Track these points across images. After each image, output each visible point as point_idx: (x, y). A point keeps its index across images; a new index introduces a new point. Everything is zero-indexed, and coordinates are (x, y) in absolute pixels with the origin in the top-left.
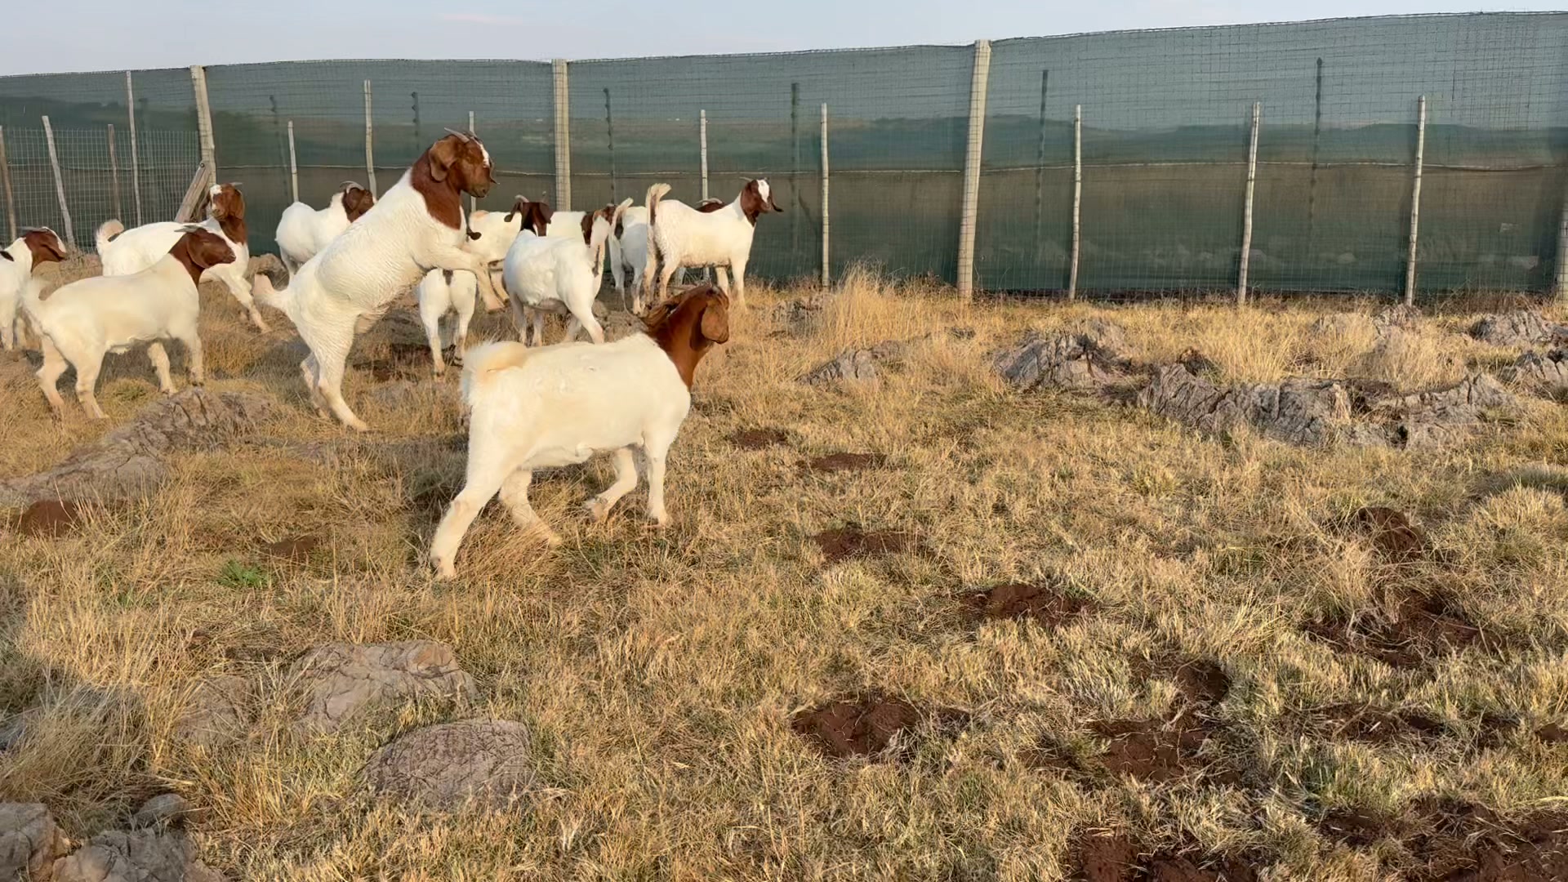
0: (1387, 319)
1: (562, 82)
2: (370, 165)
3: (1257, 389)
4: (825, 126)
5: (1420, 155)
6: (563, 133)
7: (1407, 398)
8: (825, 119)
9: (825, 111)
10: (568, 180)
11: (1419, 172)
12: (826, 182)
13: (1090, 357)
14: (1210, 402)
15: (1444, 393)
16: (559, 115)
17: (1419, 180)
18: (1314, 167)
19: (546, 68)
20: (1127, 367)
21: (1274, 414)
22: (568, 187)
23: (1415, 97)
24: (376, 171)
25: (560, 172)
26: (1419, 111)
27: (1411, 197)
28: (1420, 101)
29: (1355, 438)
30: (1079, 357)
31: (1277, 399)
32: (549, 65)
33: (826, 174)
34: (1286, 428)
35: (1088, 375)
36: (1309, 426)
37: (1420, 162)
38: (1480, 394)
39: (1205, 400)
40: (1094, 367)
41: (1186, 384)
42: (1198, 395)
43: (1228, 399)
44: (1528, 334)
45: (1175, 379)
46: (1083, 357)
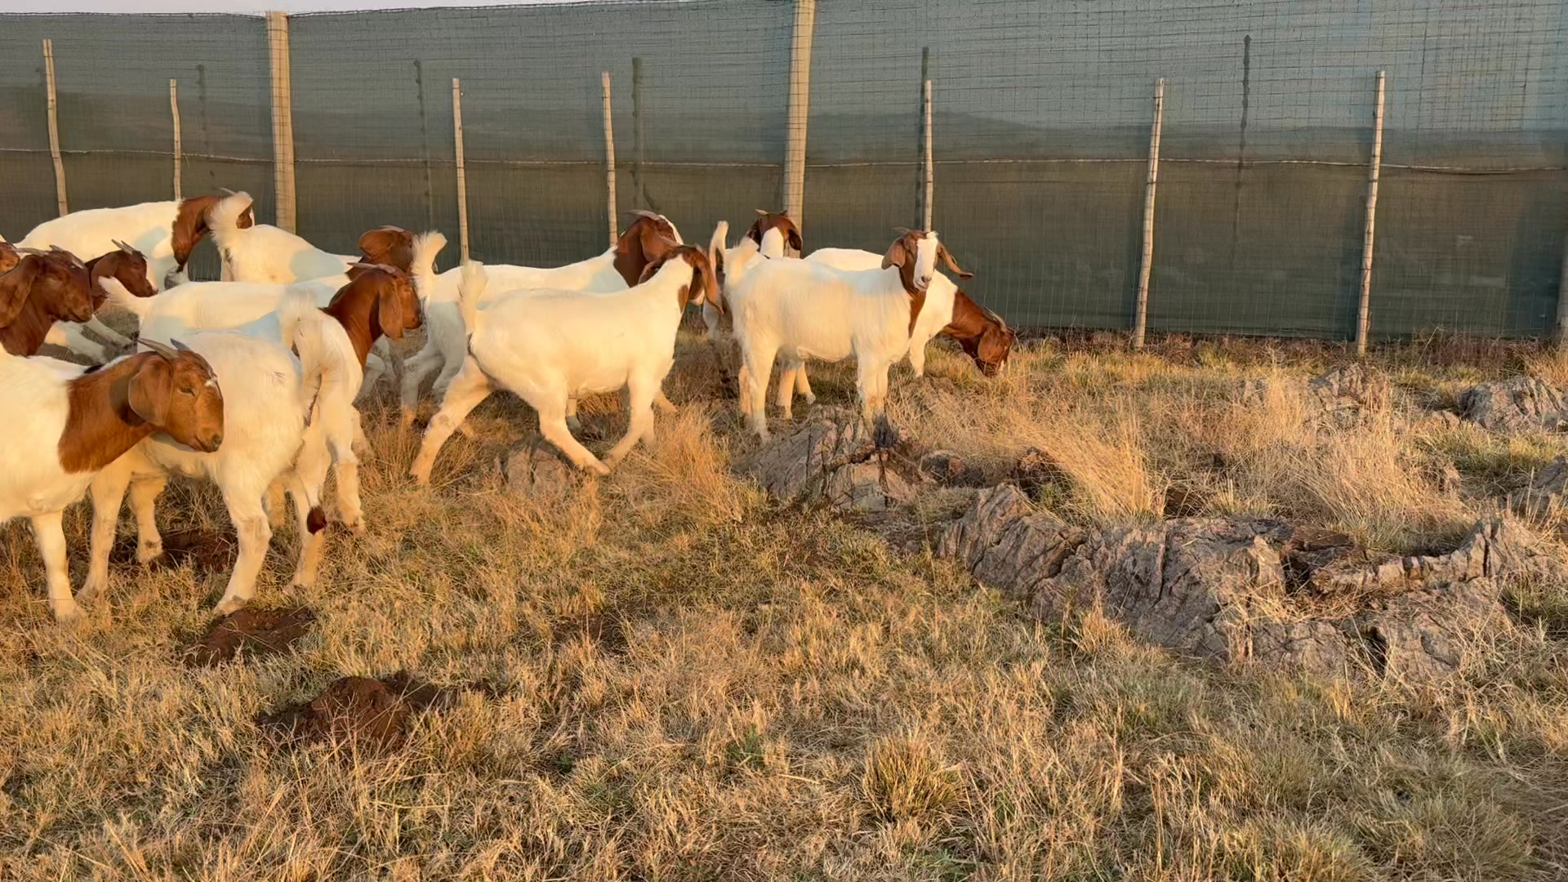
0: (1336, 386)
1: (279, 44)
2: (55, 149)
3: (1128, 540)
4: (608, 102)
5: (1378, 150)
6: (281, 107)
7: (1381, 568)
8: (608, 93)
9: (607, 83)
10: (290, 168)
11: (1376, 175)
12: (612, 177)
13: (885, 457)
14: (1052, 556)
15: (1443, 558)
16: (275, 83)
17: (1375, 186)
18: (1240, 166)
19: (259, 24)
20: (944, 472)
21: (1155, 591)
22: (291, 177)
23: (1371, 71)
24: (64, 155)
25: (279, 157)
26: (1377, 92)
27: (1365, 209)
28: (1378, 78)
29: (1291, 650)
30: (867, 457)
31: (1159, 561)
32: (262, 20)
33: (612, 166)
34: (1172, 618)
35: (878, 489)
36: (1210, 621)
37: (1377, 161)
38: (1504, 559)
39: (1044, 552)
40: (890, 475)
41: (1015, 521)
42: (1033, 543)
43: (1080, 555)
44: (1537, 413)
45: (999, 511)
46: (874, 458)
